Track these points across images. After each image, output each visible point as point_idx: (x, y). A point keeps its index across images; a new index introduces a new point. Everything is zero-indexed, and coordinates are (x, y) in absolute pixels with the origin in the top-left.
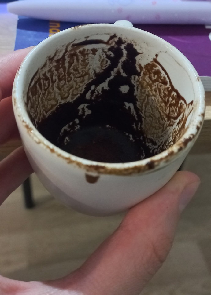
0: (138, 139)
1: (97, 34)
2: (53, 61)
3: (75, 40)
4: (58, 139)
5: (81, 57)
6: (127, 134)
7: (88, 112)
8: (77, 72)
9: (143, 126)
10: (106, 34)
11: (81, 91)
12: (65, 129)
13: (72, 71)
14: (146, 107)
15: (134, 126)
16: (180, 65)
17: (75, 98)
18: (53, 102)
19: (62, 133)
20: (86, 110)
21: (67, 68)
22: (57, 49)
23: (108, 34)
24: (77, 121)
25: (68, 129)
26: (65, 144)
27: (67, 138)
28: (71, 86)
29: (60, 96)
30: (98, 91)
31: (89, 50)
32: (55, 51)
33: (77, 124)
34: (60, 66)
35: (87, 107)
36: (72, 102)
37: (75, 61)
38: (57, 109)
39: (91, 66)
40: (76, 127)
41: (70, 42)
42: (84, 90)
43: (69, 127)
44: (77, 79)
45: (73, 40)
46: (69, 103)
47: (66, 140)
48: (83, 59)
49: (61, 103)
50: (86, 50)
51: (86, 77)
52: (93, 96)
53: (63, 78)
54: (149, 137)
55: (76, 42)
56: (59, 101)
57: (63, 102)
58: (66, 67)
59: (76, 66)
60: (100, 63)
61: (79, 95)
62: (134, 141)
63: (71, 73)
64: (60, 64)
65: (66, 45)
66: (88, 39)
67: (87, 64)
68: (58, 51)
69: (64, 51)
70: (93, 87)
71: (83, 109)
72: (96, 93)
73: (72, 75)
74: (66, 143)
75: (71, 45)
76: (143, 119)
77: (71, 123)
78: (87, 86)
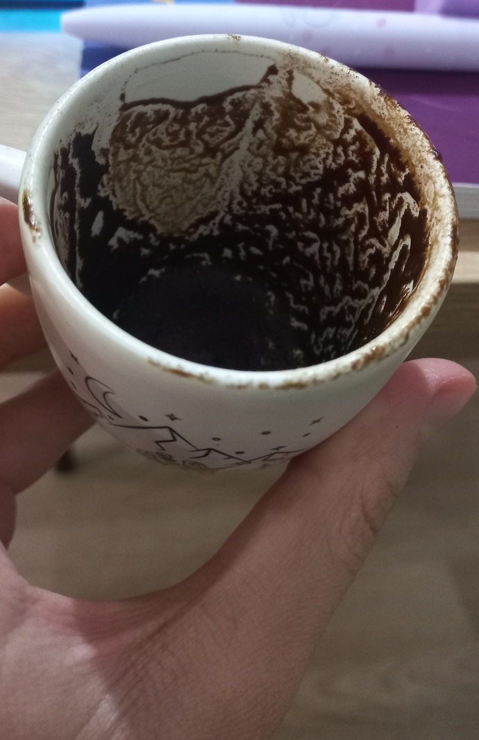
0: (166, 257)
6: (144, 279)
9: (160, 230)
14: (144, 200)
15: (145, 251)
16: (179, 59)
54: (186, 225)
62: (163, 270)
76: (152, 222)
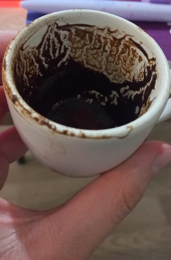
1: (148, 47)
2: (111, 35)
3: (133, 36)
4: (85, 92)
5: (132, 55)
7: (115, 102)
8: (124, 63)
10: (152, 53)
11: (121, 81)
12: (95, 93)
13: (122, 58)
17: (115, 82)
18: (97, 64)
19: (91, 93)
20: (116, 99)
21: (120, 52)
22: (118, 30)
23: (153, 54)
24: (106, 99)
25: (97, 96)
26: (86, 101)
27: (92, 100)
28: (117, 69)
29: (105, 66)
30: (129, 94)
31: (138, 54)
32: (116, 30)
33: (105, 102)
34: (115, 45)
35: (117, 98)
36: (111, 82)
37: (127, 52)
38: (98, 72)
39: (134, 69)
40: (103, 102)
41: (130, 34)
42: (122, 82)
43: (99, 96)
44: (122, 69)
45: (132, 35)
46: (108, 79)
47: (90, 100)
48: (132, 57)
49: (103, 72)
50: (136, 53)
51: (128, 74)
52: (124, 94)
53: (114, 56)
55: (134, 39)
56: (102, 69)
57: (105, 73)
58: (119, 50)
59: (126, 58)
60: (139, 73)
61: (117, 82)
63: (120, 59)
64: (115, 43)
65: (126, 33)
66: (141, 45)
67: (133, 65)
68: (118, 32)
69: (122, 36)
70: (128, 87)
71: (115, 96)
72: (127, 94)
73: (120, 61)
74: (88, 101)
75: (129, 37)
77: (102, 95)
78: (125, 82)
